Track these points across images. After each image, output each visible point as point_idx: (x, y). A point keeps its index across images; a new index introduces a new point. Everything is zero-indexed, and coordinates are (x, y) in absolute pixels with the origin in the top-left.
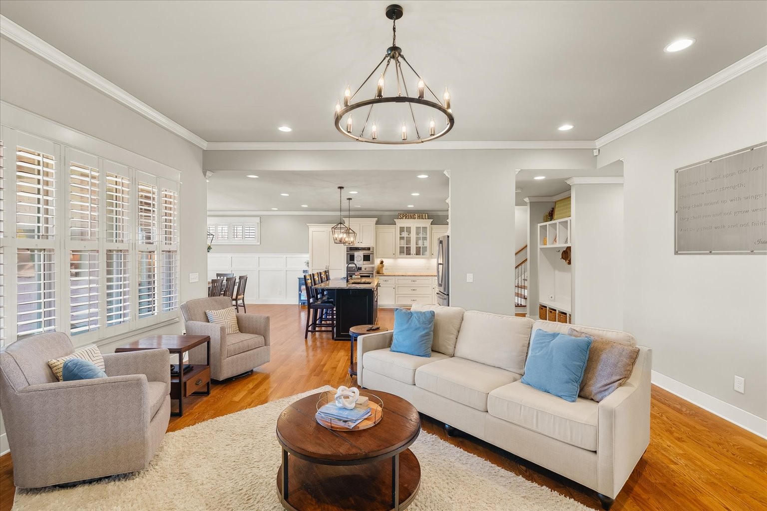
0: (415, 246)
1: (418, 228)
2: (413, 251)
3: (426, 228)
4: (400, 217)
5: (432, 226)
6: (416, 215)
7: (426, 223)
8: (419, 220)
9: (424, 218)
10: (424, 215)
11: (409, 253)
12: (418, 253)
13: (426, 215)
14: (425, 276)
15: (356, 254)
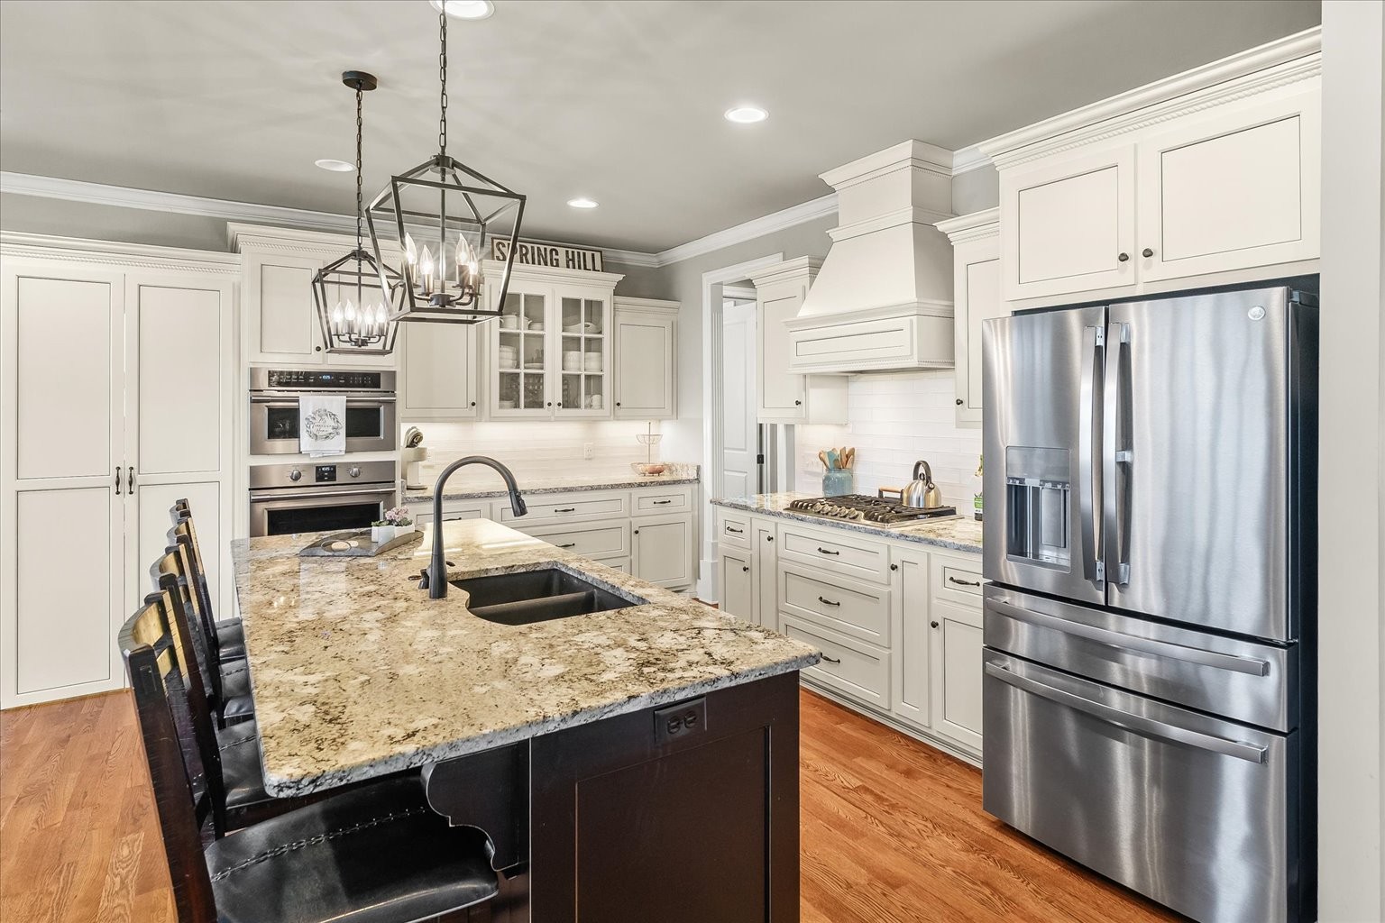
0: (560, 373)
1: (570, 306)
2: (552, 390)
3: (600, 303)
4: (497, 253)
5: (619, 299)
6: (562, 251)
7: (596, 286)
8: (570, 271)
9: (589, 265)
10: (589, 254)
11: (535, 401)
12: (569, 402)
13: (597, 255)
14: (606, 487)
15: (310, 403)
